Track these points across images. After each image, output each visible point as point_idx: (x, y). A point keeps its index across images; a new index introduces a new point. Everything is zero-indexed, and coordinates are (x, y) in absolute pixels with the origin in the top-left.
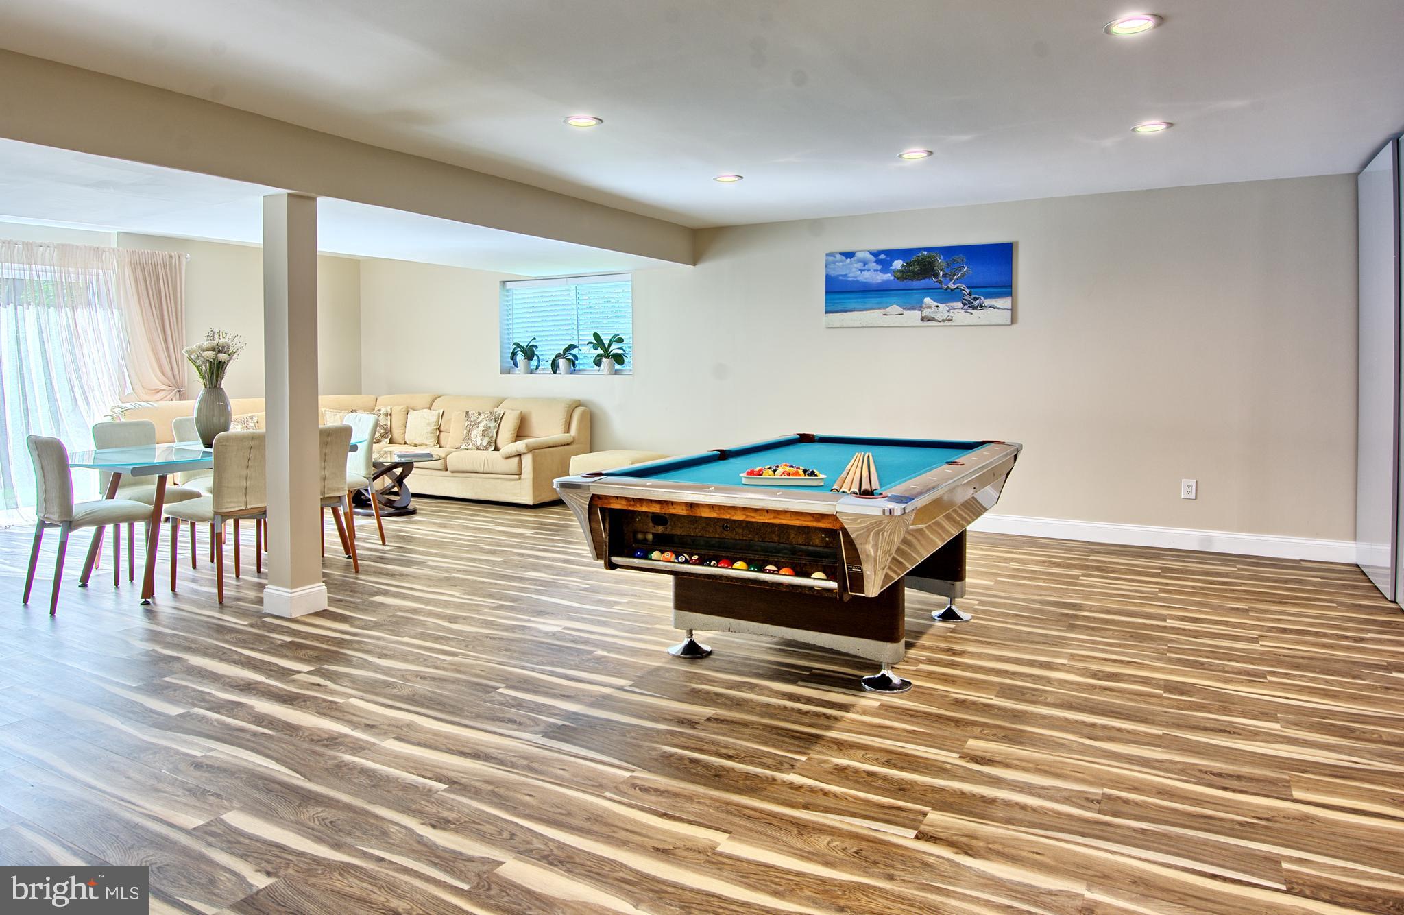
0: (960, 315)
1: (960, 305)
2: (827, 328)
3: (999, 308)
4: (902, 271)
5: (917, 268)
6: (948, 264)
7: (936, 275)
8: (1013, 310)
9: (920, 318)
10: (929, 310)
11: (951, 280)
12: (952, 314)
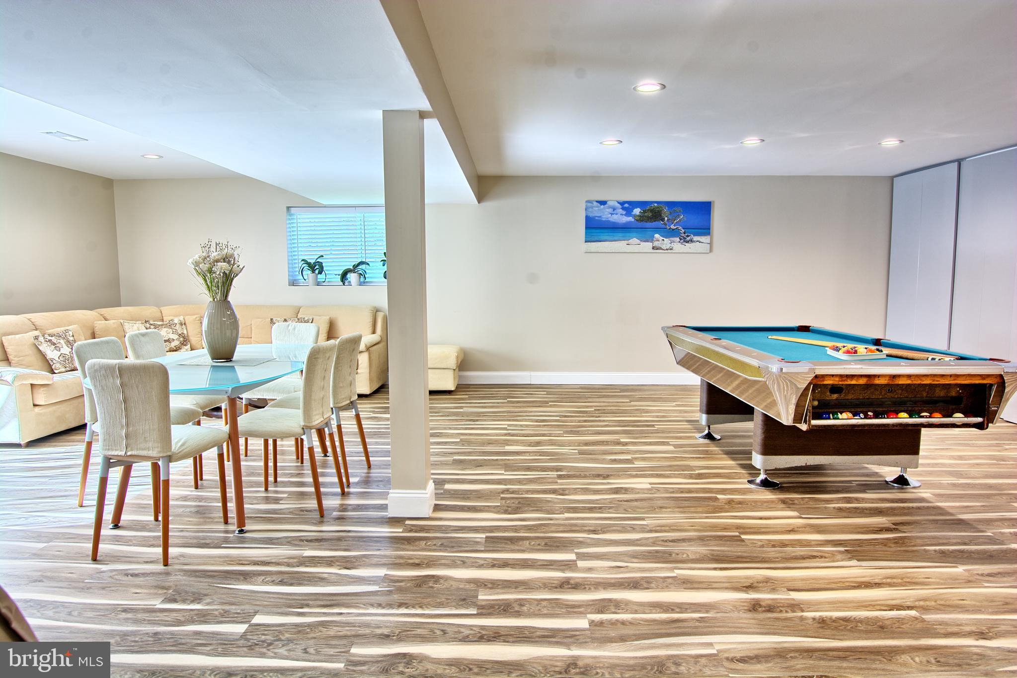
0: (678, 246)
1: (678, 239)
2: (586, 252)
3: (702, 242)
4: (640, 216)
5: (650, 214)
6: (671, 213)
7: (663, 220)
8: (711, 244)
9: (652, 247)
10: (658, 242)
11: (672, 223)
12: (672, 245)
